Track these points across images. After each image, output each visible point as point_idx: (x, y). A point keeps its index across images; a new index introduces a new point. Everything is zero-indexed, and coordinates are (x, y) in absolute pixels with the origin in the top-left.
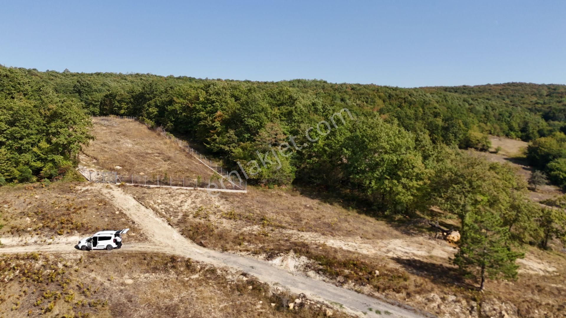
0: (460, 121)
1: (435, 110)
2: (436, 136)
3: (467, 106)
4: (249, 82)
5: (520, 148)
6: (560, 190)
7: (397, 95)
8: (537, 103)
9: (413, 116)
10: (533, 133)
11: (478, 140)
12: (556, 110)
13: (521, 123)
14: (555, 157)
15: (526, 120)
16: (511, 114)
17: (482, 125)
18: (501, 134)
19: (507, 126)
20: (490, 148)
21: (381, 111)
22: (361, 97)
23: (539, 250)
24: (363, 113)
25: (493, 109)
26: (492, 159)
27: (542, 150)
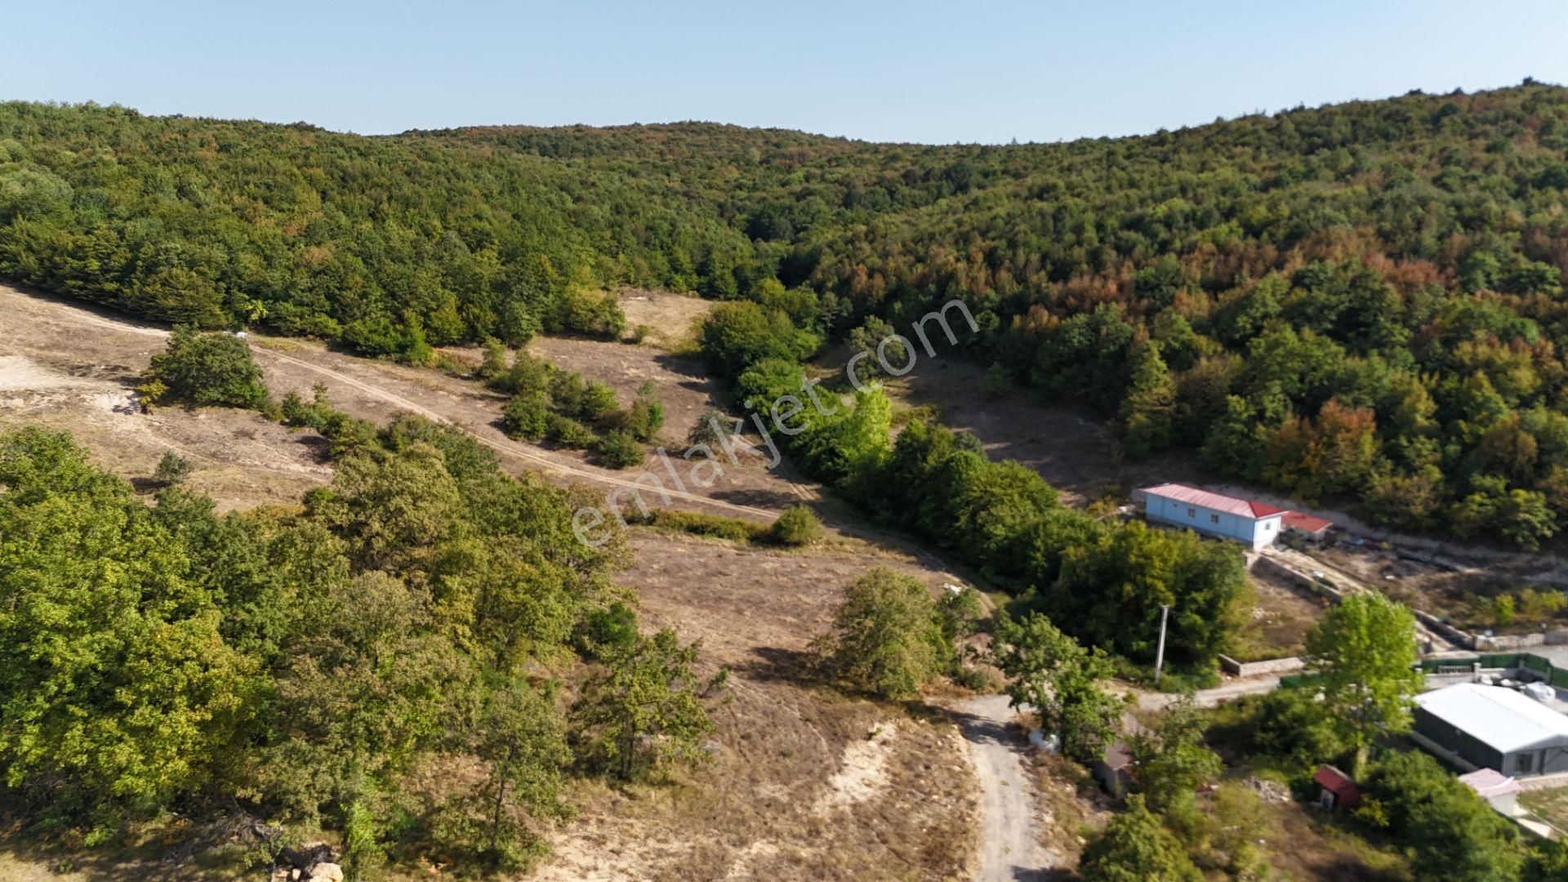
1: (477, 224)
2: (477, 311)
3: (570, 205)
7: (366, 176)
8: (740, 187)
9: (407, 250)
10: (722, 277)
11: (592, 311)
12: (775, 208)
13: (695, 251)
14: (755, 357)
15: (707, 241)
16: (673, 225)
17: (607, 261)
18: (653, 281)
19: (665, 260)
20: (623, 328)
21: (310, 235)
22: (247, 183)
23: (610, 792)
24: (251, 242)
25: (632, 214)
26: (625, 365)
27: (728, 336)
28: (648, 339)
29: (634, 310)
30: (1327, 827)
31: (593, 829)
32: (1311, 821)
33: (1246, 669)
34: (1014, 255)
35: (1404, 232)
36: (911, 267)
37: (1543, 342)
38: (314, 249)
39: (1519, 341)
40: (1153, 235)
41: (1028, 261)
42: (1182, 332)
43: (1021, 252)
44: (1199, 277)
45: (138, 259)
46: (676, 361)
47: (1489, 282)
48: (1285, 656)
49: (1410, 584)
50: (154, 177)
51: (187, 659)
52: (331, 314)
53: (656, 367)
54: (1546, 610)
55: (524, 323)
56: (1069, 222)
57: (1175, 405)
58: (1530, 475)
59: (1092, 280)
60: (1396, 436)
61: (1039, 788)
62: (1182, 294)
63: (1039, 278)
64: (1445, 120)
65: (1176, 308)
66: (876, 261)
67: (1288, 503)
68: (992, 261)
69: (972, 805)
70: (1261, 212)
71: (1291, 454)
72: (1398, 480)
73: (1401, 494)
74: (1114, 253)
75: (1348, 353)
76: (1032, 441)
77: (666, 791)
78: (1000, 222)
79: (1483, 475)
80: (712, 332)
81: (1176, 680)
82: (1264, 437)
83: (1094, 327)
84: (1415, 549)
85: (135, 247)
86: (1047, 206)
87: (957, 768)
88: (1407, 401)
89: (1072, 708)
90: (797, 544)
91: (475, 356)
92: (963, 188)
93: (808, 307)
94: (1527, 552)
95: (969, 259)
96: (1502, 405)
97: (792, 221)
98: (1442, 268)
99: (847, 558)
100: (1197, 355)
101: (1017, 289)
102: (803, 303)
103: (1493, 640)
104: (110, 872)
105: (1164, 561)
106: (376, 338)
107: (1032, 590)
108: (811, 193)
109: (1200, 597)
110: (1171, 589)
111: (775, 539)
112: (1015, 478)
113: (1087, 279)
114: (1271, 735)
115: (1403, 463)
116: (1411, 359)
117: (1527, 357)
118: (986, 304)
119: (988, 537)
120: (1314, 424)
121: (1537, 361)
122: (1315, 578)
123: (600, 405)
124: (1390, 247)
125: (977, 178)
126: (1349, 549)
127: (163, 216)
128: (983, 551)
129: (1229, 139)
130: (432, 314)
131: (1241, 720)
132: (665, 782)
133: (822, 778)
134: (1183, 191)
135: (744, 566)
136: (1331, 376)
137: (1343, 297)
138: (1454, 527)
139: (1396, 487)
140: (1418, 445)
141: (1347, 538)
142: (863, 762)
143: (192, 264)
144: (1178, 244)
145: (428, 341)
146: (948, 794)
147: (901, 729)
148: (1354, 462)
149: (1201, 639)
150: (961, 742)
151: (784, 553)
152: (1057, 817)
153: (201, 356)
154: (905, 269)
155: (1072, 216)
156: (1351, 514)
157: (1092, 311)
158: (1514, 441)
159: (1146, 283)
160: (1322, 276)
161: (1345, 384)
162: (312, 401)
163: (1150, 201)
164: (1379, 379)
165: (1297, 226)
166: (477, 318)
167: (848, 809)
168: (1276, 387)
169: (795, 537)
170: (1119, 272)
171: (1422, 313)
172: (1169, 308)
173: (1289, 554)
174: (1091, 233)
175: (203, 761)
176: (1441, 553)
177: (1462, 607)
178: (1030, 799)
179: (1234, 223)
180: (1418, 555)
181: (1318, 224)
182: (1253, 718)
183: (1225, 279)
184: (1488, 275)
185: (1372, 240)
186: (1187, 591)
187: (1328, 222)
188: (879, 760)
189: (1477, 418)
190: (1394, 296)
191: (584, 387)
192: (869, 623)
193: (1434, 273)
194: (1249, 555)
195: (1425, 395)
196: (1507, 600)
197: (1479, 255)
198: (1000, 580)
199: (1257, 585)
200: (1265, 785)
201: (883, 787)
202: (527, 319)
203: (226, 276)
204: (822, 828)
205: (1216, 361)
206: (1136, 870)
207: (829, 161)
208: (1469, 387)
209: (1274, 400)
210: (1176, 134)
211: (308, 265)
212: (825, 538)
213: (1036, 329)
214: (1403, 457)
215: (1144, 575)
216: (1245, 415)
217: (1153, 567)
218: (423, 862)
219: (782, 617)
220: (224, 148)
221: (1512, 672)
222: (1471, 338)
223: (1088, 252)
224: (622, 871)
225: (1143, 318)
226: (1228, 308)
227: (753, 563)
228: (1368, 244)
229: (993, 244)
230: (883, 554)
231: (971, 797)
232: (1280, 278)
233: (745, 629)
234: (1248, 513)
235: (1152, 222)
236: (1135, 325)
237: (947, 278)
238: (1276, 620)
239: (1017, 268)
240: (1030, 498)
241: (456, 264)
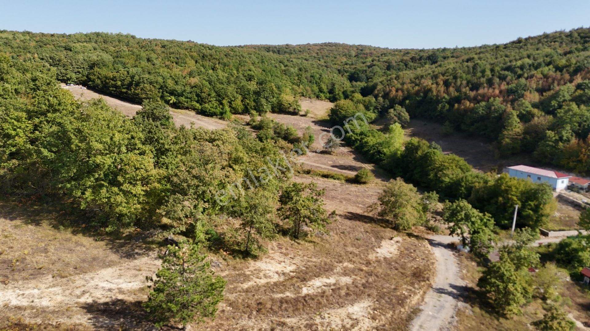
0: (273, 84)
1: (249, 73)
2: (248, 102)
3: (283, 68)
4: (29, 33)
5: (327, 109)
6: (351, 152)
7: (211, 56)
8: (346, 64)
9: (225, 80)
10: (338, 94)
11: (290, 104)
12: (360, 71)
13: (328, 85)
15: (333, 81)
16: (321, 75)
17: (295, 87)
18: (312, 96)
19: (317, 88)
20: (301, 111)
21: (191, 74)
22: (170, 57)
23: (290, 241)
24: (171, 76)
25: (306, 71)
26: (301, 123)
27: (340, 112)
28: (309, 115)
29: (305, 105)
30: (586, 290)
31: (284, 250)
32: (579, 288)
33: (551, 234)
34: (456, 81)
36: (413, 88)
38: (192, 79)
40: (515, 72)
41: (461, 84)
42: (527, 107)
43: (459, 80)
44: (535, 87)
45: (133, 81)
46: (321, 123)
48: (570, 230)
50: (140, 55)
51: (142, 168)
52: (197, 102)
53: (313, 124)
55: (265, 107)
56: (479, 69)
57: (523, 136)
59: (488, 90)
61: (461, 262)
62: (527, 93)
63: (466, 90)
65: (524, 99)
66: (399, 86)
67: (571, 173)
68: (447, 84)
69: (433, 263)
70: (563, 62)
71: (574, 154)
74: (498, 80)
76: (461, 151)
77: (311, 244)
78: (450, 70)
80: (334, 112)
82: (562, 147)
83: (489, 107)
85: (133, 77)
86: (470, 64)
87: (427, 252)
89: (476, 235)
90: (364, 183)
91: (247, 118)
92: (435, 62)
93: (371, 103)
95: (437, 84)
97: (366, 75)
100: (533, 116)
101: (457, 94)
102: (370, 102)
104: (113, 243)
105: (517, 188)
106: (213, 110)
108: (374, 65)
109: (532, 204)
110: (519, 199)
111: (356, 181)
112: (454, 160)
113: (486, 89)
114: (562, 255)
118: (444, 100)
119: (442, 182)
120: (585, 142)
122: (583, 202)
123: (291, 135)
125: (441, 59)
127: (142, 68)
128: (439, 187)
129: (549, 40)
130: (233, 102)
131: (549, 251)
132: (311, 242)
133: (372, 248)
134: (529, 57)
135: (343, 189)
142: (389, 246)
143: (151, 83)
144: (526, 75)
145: (231, 111)
146: (423, 259)
147: (404, 239)
149: (532, 220)
150: (429, 246)
151: (359, 186)
152: (468, 271)
153: (152, 110)
154: (411, 89)
155: (480, 67)
157: (488, 101)
159: (511, 90)
162: (190, 128)
163: (514, 61)
165: (579, 66)
166: (248, 104)
167: (382, 259)
168: (568, 127)
169: (363, 180)
170: (499, 86)
172: (522, 99)
173: (572, 193)
174: (488, 73)
175: (146, 209)
178: (457, 265)
179: (551, 67)
181: (588, 66)
182: (554, 250)
183: (546, 88)
186: (526, 201)
188: (395, 247)
191: (286, 128)
192: (393, 199)
194: (554, 193)
199: (558, 205)
201: (396, 255)
202: (267, 107)
203: (163, 87)
204: (372, 262)
205: (541, 118)
206: (503, 282)
207: (382, 55)
209: (567, 133)
210: (526, 39)
211: (190, 84)
212: (375, 182)
213: (464, 109)
215: (508, 194)
216: (554, 138)
217: (512, 191)
218: (221, 250)
219: (358, 205)
220: (163, 47)
223: (487, 80)
224: (294, 264)
225: (510, 103)
226: (548, 98)
227: (347, 188)
229: (447, 78)
231: (432, 261)
232: (571, 86)
233: (343, 207)
234: (554, 176)
235: (515, 68)
236: (506, 106)
237: (428, 91)
238: (566, 217)
239: (457, 86)
240: (460, 168)
241: (242, 85)
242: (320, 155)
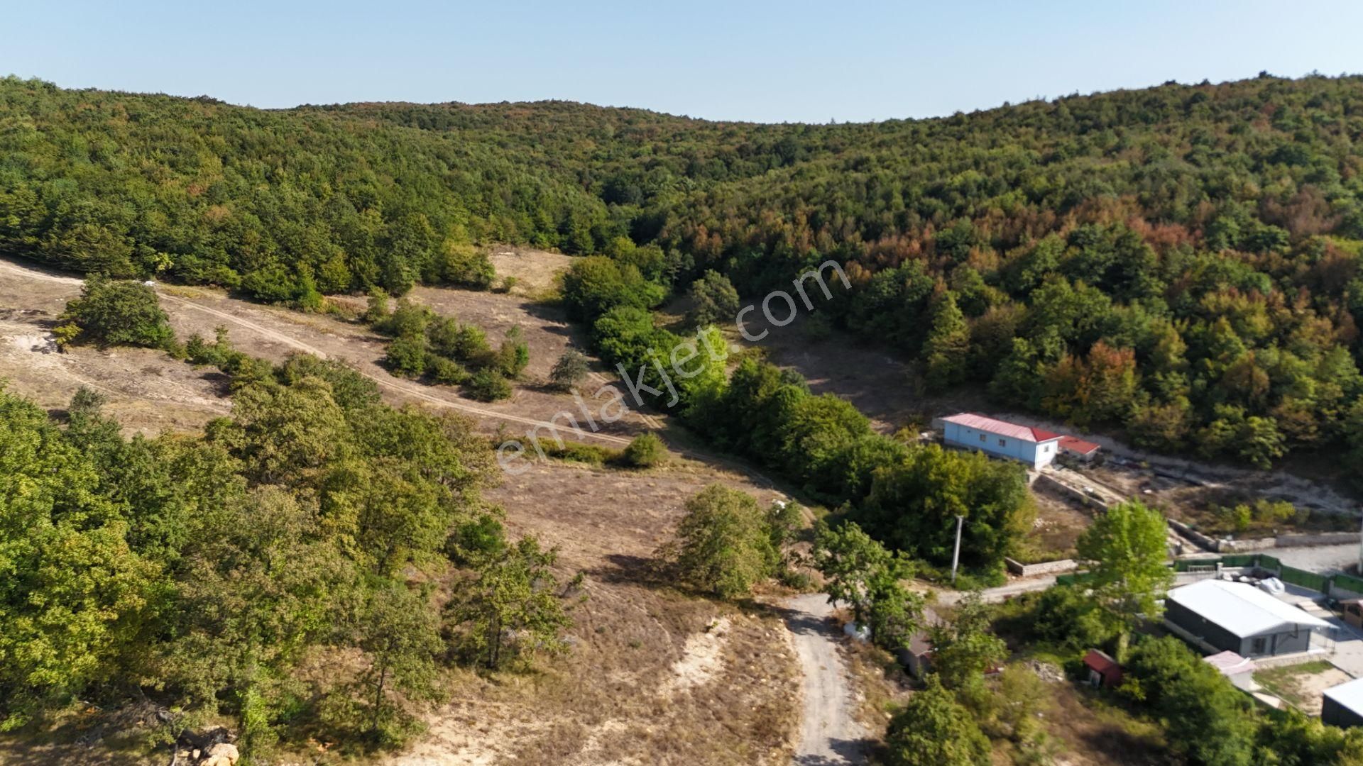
0: (423, 217)
1: (363, 187)
2: (362, 263)
3: (446, 172)
5: (556, 272)
7: (263, 144)
8: (596, 158)
9: (300, 209)
10: (580, 235)
11: (466, 264)
12: (627, 176)
13: (556, 213)
14: (609, 304)
15: (567, 204)
16: (537, 189)
17: (478, 219)
18: (520, 239)
19: (530, 220)
20: (493, 279)
21: (211, 195)
22: (154, 149)
23: (479, 680)
24: (158, 201)
25: (501, 180)
26: (495, 311)
27: (586, 286)
28: (515, 289)
29: (503, 264)
30: (1095, 701)
31: (464, 711)
32: (1081, 696)
33: (1028, 570)
34: (833, 217)
35: (1160, 200)
36: (744, 228)
37: (1275, 293)
38: (215, 208)
39: (1256, 291)
40: (950, 201)
41: (845, 223)
42: (976, 284)
43: (839, 215)
44: (989, 237)
45: (56, 216)
46: (539, 308)
47: (1231, 243)
48: (1061, 559)
49: (1164, 496)
50: (70, 144)
51: (94, 564)
52: (232, 266)
53: (522, 314)
54: (1278, 519)
55: (404, 274)
56: (880, 190)
57: (969, 346)
58: (1265, 404)
59: (899, 240)
60: (1153, 373)
61: (852, 672)
62: (975, 252)
63: (854, 238)
64: (1195, 107)
65: (970, 264)
66: (716, 224)
67: (1063, 429)
68: (814, 222)
69: (795, 687)
70: (1042, 182)
71: (1066, 387)
72: (1155, 409)
73: (1156, 421)
74: (917, 217)
75: (1113, 302)
76: (848, 378)
77: (528, 678)
78: (821, 189)
79: (1225, 405)
80: (572, 283)
81: (969, 579)
82: (1043, 374)
83: (901, 280)
84: (1168, 467)
85: (52, 206)
86: (861, 176)
87: (782, 656)
88: (1162, 342)
89: (881, 603)
90: (646, 466)
91: (361, 303)
92: (789, 161)
93: (655, 262)
94: (1261, 470)
95: (795, 221)
96: (1241, 345)
97: (642, 187)
98: (1192, 231)
99: (689, 479)
100: (988, 302)
101: (835, 247)
102: (652, 259)
103: (1233, 543)
104: (26, 755)
105: (959, 478)
106: (273, 287)
107: (847, 504)
108: (659, 164)
109: (989, 508)
110: (965, 502)
111: (627, 462)
112: (832, 408)
113: (894, 238)
114: (1049, 624)
115: (1158, 395)
116: (1166, 308)
117: (1261, 306)
118: (809, 260)
119: (811, 459)
120: (1086, 362)
121: (1270, 309)
122: (1086, 492)
123: (473, 346)
124: (1149, 212)
125: (801, 152)
126: (1114, 468)
127: (77, 178)
128: (806, 471)
129: (1015, 120)
130: (323, 266)
131: (1024, 613)
132: (527, 671)
133: (666, 666)
134: (976, 164)
135: (599, 486)
136: (1099, 322)
137: (1110, 254)
138: (1201, 449)
139: (1152, 415)
140: (1171, 379)
141: (1113, 459)
142: (701, 651)
143: (104, 221)
144: (971, 209)
145: (318, 290)
146: (775, 678)
147: (735, 623)
148: (1118, 395)
149: (990, 544)
150: (786, 633)
151: (634, 474)
152: (867, 696)
153: (112, 301)
154: (740, 229)
155: (882, 184)
156: (1116, 439)
157: (899, 267)
158: (1250, 377)
159: (945, 242)
160: (1092, 237)
161: (1110, 328)
162: (215, 342)
163: (948, 173)
164: (1140, 324)
165: (1072, 194)
166: (362, 269)
167: (688, 692)
168: (1054, 331)
169: (644, 460)
170: (921, 233)
171: (1175, 268)
172: (964, 264)
173: (1065, 473)
174: (898, 200)
176: (1190, 470)
177: (1207, 516)
178: (844, 681)
179: (1019, 191)
180: (1171, 472)
181: (1089, 193)
182: (1034, 611)
183: (1012, 239)
184: (1230, 236)
185: (1134, 206)
186: (978, 504)
187: (1098, 191)
188: (716, 649)
189: (1221, 357)
190: (1152, 254)
191: (458, 330)
192: (707, 532)
193: (1185, 235)
194: (1030, 473)
195: (1177, 337)
196: (1244, 510)
197: (1222, 219)
198: (819, 496)
199: (1037, 499)
200: (1043, 667)
201: (718, 673)
202: (407, 270)
203: (136, 231)
204: (665, 708)
205: (1004, 309)
206: (934, 738)
207: (674, 136)
208: (1214, 331)
209: (1052, 342)
210: (971, 116)
211: (210, 223)
212: (670, 461)
213: (852, 280)
214: (1159, 390)
215: (942, 491)
216: (1027, 355)
217: (950, 484)
218: (312, 742)
219: (632, 529)
220: (134, 118)
221: (1249, 570)
222: (1215, 290)
223: (895, 216)
224: (489, 747)
225: (942, 272)
226: (1014, 263)
227: (607, 482)
228: (1130, 210)
229: (815, 208)
230: (721, 475)
231: (795, 680)
232: (1057, 238)
233: (600, 539)
234: (1030, 437)
235: (950, 190)
236: (934, 278)
237: (775, 238)
238: (1053, 528)
239: (835, 229)
240: (845, 425)
241: (343, 222)
242: (543, 395)
